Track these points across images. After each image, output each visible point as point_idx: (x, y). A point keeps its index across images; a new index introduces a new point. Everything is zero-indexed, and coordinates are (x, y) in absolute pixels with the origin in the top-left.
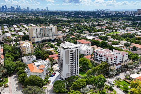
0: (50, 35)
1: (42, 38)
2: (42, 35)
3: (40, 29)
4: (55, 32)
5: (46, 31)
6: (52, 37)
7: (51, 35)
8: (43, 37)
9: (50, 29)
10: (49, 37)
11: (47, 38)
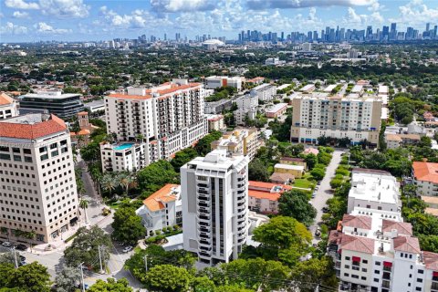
0: (353, 125)
1: (323, 132)
2: (324, 122)
3: (323, 103)
4: (370, 117)
5: (340, 111)
6: (355, 132)
7: (356, 127)
8: (326, 129)
9: (354, 106)
10: (344, 133)
11: (338, 134)
